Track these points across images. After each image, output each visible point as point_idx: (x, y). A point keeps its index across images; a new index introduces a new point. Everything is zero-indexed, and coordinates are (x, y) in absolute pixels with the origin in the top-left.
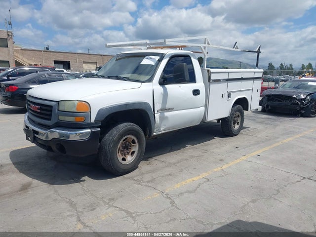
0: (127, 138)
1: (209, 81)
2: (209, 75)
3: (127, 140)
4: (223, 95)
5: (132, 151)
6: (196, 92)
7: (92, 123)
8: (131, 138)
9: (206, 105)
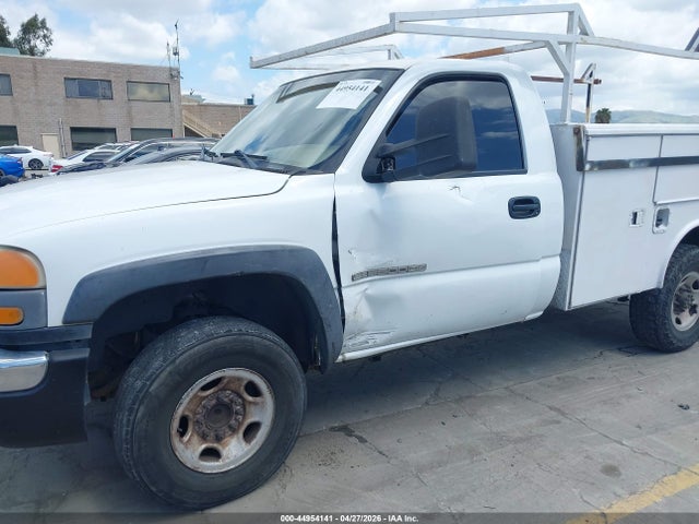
0: (218, 381)
1: (580, 166)
2: (579, 142)
3: (220, 386)
4: (635, 215)
5: (249, 420)
6: (524, 207)
7: (54, 331)
8: (239, 379)
9: (567, 253)
